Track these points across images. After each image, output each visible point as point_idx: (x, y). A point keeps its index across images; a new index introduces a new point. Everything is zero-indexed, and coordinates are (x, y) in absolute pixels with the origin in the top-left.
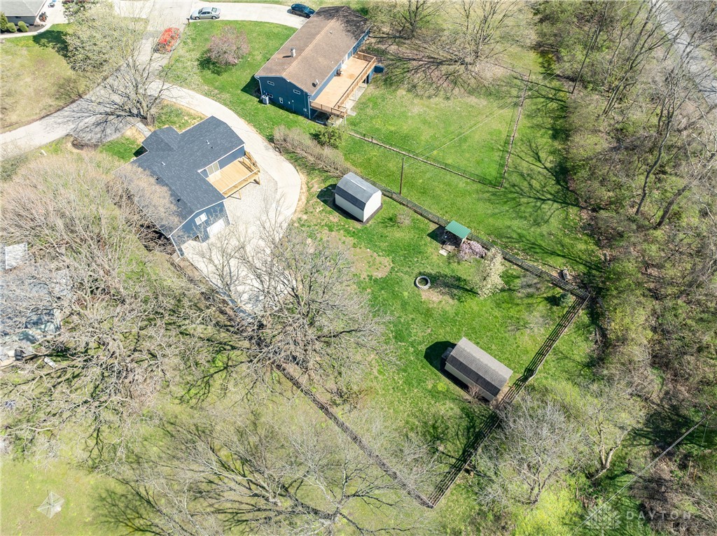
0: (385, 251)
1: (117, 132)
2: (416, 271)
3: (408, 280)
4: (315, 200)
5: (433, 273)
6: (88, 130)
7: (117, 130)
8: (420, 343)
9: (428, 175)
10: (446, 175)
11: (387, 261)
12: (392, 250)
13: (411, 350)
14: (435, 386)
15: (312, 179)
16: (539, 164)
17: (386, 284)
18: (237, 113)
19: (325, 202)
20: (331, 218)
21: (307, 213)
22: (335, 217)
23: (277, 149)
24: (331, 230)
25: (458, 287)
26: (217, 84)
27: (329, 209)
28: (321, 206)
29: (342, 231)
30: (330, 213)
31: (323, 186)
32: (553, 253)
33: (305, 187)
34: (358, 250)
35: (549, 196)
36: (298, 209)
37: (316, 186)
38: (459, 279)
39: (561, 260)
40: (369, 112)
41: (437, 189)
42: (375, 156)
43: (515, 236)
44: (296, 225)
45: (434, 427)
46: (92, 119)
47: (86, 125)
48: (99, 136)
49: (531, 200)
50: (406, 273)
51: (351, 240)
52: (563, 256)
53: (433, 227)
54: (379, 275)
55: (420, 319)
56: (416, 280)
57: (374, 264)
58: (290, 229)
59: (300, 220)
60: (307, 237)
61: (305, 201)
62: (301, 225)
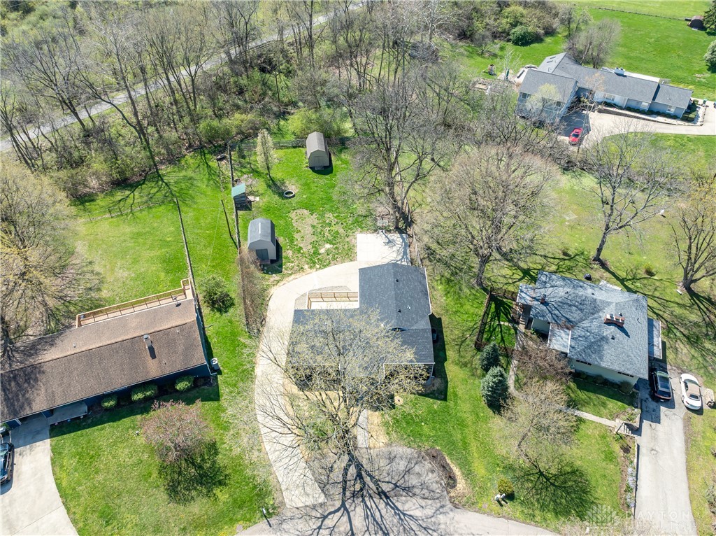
0: (286, 219)
1: (393, 455)
2: (284, 201)
3: (293, 201)
4: (286, 272)
5: (276, 196)
6: (425, 491)
7: (391, 459)
8: (326, 179)
11: (293, 215)
15: (268, 285)
16: (132, 195)
17: (308, 206)
19: (281, 266)
20: (291, 254)
21: (302, 268)
22: (287, 253)
23: (263, 323)
24: (301, 248)
25: (275, 184)
27: (284, 260)
28: (287, 265)
29: (295, 243)
30: (287, 258)
31: (267, 276)
32: (208, 166)
33: (281, 283)
34: (299, 229)
35: (160, 183)
36: (304, 274)
37: (272, 279)
38: (269, 186)
39: (210, 163)
42: (206, 266)
43: (211, 182)
44: (318, 266)
46: (411, 506)
47: (423, 503)
48: (417, 469)
49: (171, 187)
50: (290, 204)
51: (296, 236)
52: (207, 164)
53: (240, 213)
54: (306, 212)
55: (312, 185)
56: (290, 198)
57: (301, 217)
58: (325, 266)
59: (311, 268)
60: (320, 254)
61: (293, 276)
62: (314, 263)
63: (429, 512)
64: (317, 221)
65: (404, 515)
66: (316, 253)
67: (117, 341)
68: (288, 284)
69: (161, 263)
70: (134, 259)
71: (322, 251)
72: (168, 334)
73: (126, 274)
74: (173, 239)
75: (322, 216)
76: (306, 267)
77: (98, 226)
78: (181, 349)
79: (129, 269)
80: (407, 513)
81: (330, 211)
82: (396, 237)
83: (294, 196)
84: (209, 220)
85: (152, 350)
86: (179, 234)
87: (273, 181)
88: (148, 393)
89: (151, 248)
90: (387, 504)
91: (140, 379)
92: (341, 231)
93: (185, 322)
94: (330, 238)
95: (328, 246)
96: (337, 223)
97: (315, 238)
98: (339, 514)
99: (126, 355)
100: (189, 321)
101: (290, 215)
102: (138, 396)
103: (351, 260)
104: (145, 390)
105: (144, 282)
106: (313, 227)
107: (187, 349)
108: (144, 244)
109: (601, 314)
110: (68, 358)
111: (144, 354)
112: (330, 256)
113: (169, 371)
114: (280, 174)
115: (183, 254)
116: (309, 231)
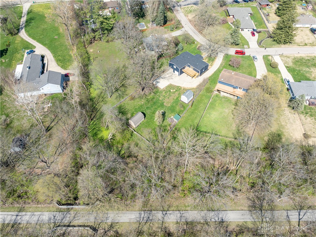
2: (166, 111)
5: (166, 115)
8: (145, 111)
9: (199, 113)
10: (199, 117)
11: (169, 105)
12: (172, 106)
13: (144, 110)
14: (134, 114)
15: (195, 89)
17: (162, 105)
18: (216, 71)
26: (226, 65)
33: (192, 88)
36: (185, 88)
38: (164, 120)
40: (223, 100)
41: (194, 115)
45: (125, 113)
50: (165, 109)
51: (175, 98)
53: (181, 115)
54: (165, 104)
55: (152, 112)
57: (168, 103)
58: (178, 86)
59: (182, 88)
60: (176, 90)
61: (188, 88)
62: (180, 89)
64: (166, 99)
66: (176, 91)
68: (191, 87)
71: (175, 90)
74: (207, 114)
75: (163, 100)
77: (225, 133)
81: (159, 99)
86: (205, 115)
92: (164, 93)
94: (169, 92)
95: (172, 91)
96: (162, 95)
101: (170, 106)
106: (168, 98)
115: (208, 108)
116: (171, 98)
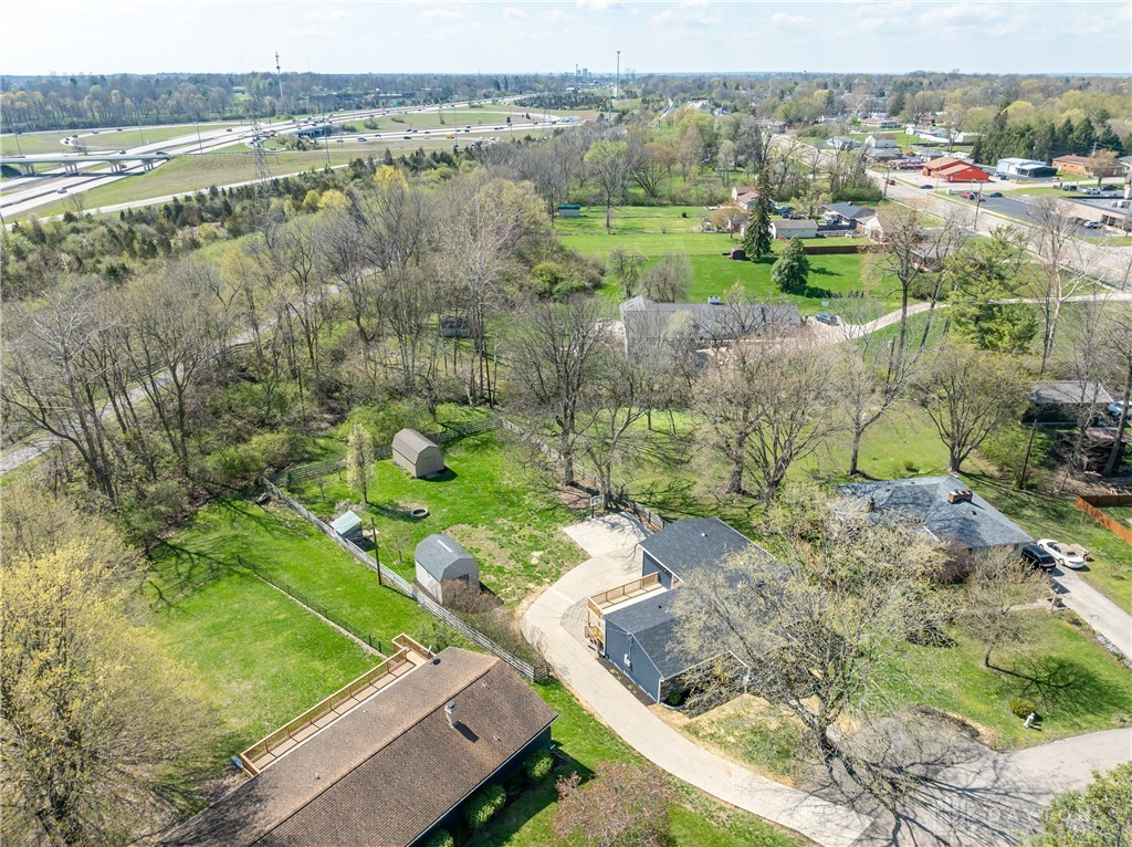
2: (418, 524)
3: (434, 519)
4: (509, 600)
5: (401, 522)
8: (455, 484)
9: (324, 592)
17: (460, 520)
19: (495, 596)
20: (493, 579)
21: (527, 589)
22: (487, 579)
24: (501, 568)
25: (384, 509)
27: (492, 588)
28: (502, 593)
29: (487, 565)
30: (493, 584)
32: (251, 516)
35: (185, 555)
36: (536, 595)
37: (499, 615)
38: (377, 513)
39: (250, 512)
44: (547, 580)
49: (211, 556)
50: (431, 524)
52: (245, 513)
54: (465, 527)
55: (441, 496)
56: (425, 517)
57: (463, 535)
58: (558, 576)
59: (539, 584)
60: (535, 566)
62: (538, 578)
63: (990, 775)
64: (491, 532)
65: (972, 791)
66: (528, 567)
67: (395, 736)
69: (298, 651)
70: (242, 660)
71: (534, 561)
72: (473, 695)
73: (248, 686)
74: (289, 616)
75: (492, 524)
76: (531, 585)
78: (507, 709)
79: (248, 677)
80: (971, 787)
81: (498, 516)
82: (614, 518)
83: (428, 514)
84: (325, 576)
85: (461, 727)
86: (292, 605)
87: (377, 506)
88: (498, 801)
89: (259, 636)
90: (941, 789)
91: (475, 781)
92: (536, 533)
93: (485, 670)
94: (530, 544)
95: (537, 554)
96: (522, 526)
97: (509, 552)
98: (904, 828)
99: (426, 751)
100: (492, 664)
102: (486, 812)
103: (585, 560)
104: (489, 798)
105: (294, 685)
106: (492, 539)
107: (516, 706)
108: (241, 636)
109: (939, 500)
110: (324, 796)
111: (454, 738)
112: (552, 564)
113: (512, 749)
114: (381, 496)
115: (327, 627)
116: (492, 546)
